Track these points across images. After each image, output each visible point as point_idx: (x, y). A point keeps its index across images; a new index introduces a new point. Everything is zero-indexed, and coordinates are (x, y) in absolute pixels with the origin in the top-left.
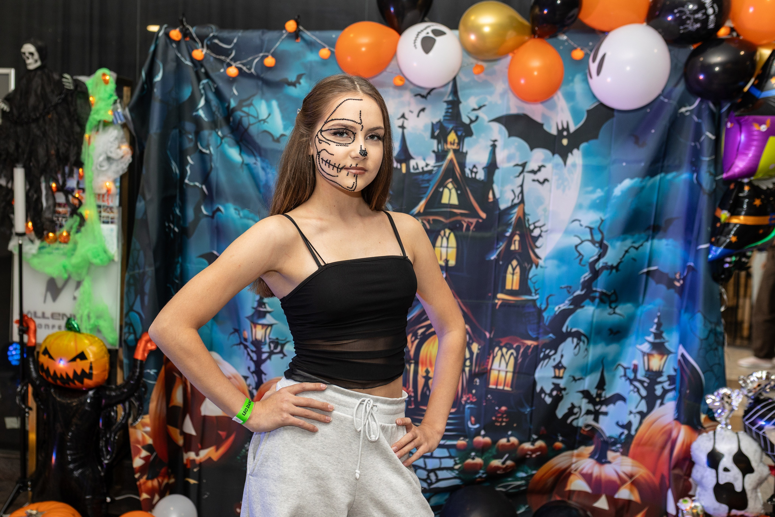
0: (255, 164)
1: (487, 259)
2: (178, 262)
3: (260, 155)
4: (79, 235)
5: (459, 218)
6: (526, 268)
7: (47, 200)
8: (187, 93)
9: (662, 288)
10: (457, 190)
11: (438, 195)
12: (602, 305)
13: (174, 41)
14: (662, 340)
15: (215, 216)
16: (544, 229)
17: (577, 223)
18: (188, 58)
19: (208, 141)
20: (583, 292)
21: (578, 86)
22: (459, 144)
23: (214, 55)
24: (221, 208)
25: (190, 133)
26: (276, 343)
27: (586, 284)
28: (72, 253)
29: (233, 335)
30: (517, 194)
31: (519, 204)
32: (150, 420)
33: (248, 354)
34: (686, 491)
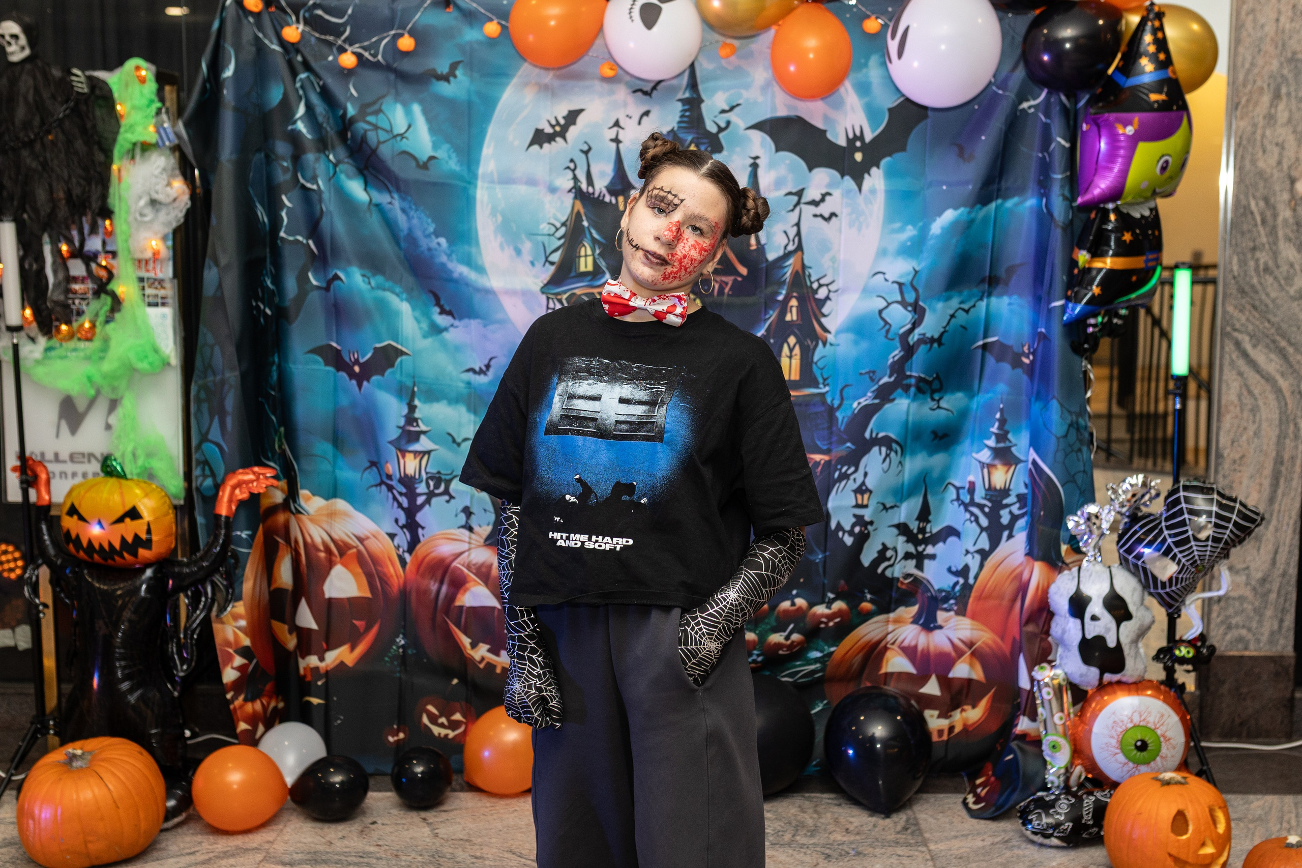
0: (390, 203)
2: (274, 362)
3: (398, 190)
4: (111, 326)
6: (808, 346)
7: (55, 272)
8: (275, 95)
9: (1006, 367)
12: (921, 396)
13: (251, 13)
14: (1008, 444)
15: (332, 287)
16: (832, 287)
17: (881, 276)
18: (275, 40)
19: (314, 169)
20: (892, 379)
21: (874, 73)
23: (317, 35)
24: (341, 275)
25: (284, 159)
26: (437, 479)
27: (897, 367)
28: (102, 355)
29: (368, 471)
30: (791, 237)
31: (795, 251)
32: (246, 610)
33: (395, 499)
34: (1044, 654)
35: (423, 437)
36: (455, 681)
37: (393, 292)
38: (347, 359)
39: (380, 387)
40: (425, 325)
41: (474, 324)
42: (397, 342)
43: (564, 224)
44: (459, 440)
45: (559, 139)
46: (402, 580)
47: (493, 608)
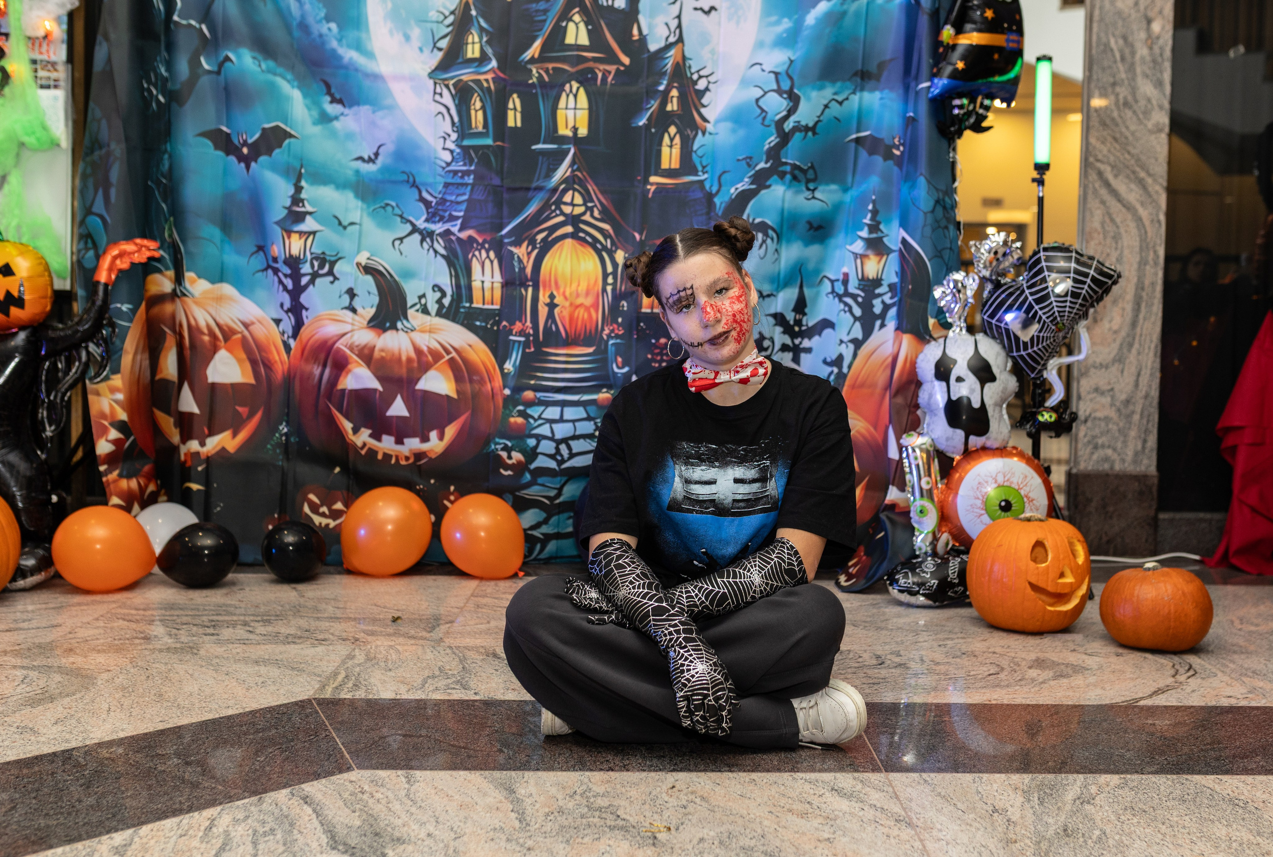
1: (633, 125)
5: (591, 64)
6: (688, 136)
9: (878, 159)
10: (587, 24)
11: (559, 32)
12: (795, 183)
14: (880, 234)
15: (224, 70)
16: (710, 79)
17: (758, 67)
20: (768, 165)
24: (232, 57)
26: (322, 259)
27: (772, 153)
29: (254, 256)
30: (673, 29)
31: (676, 43)
32: (124, 385)
33: (280, 282)
34: (913, 425)
35: (308, 218)
36: (337, 470)
37: (284, 78)
38: (236, 142)
39: (267, 167)
40: (315, 113)
41: (365, 109)
42: (286, 124)
43: (452, 13)
44: (345, 223)
46: (286, 366)
47: (375, 390)
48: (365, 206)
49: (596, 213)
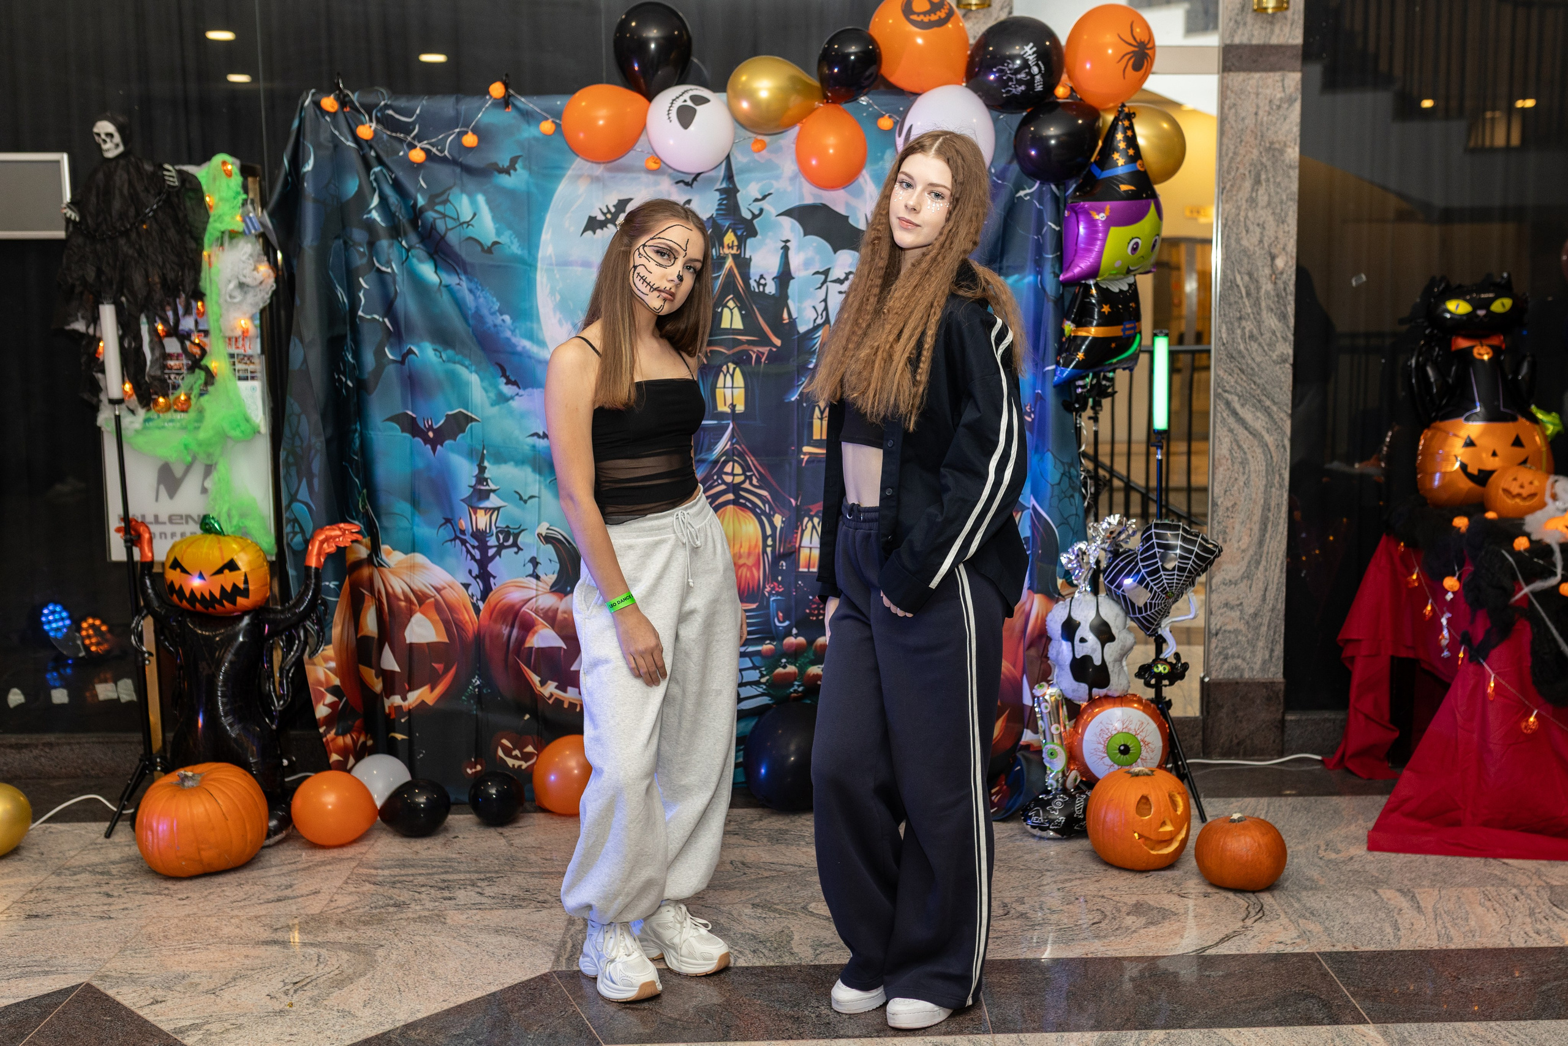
0: (459, 285)
1: (787, 401)
2: (356, 430)
3: (466, 273)
4: (205, 398)
5: (745, 347)
7: (152, 350)
8: (352, 187)
10: (740, 310)
13: (328, 113)
15: (406, 361)
18: (350, 138)
19: (388, 255)
22: (739, 247)
23: (389, 133)
24: (415, 349)
25: (361, 245)
26: (506, 533)
28: (196, 425)
29: (443, 528)
30: (820, 312)
31: (823, 324)
32: (335, 652)
33: (468, 551)
34: (1044, 676)
35: (492, 495)
36: (527, 717)
37: (463, 365)
38: (422, 426)
39: (453, 451)
40: (492, 395)
41: (537, 392)
44: (525, 497)
45: (609, 225)
46: (476, 627)
48: (542, 479)
49: (755, 481)
